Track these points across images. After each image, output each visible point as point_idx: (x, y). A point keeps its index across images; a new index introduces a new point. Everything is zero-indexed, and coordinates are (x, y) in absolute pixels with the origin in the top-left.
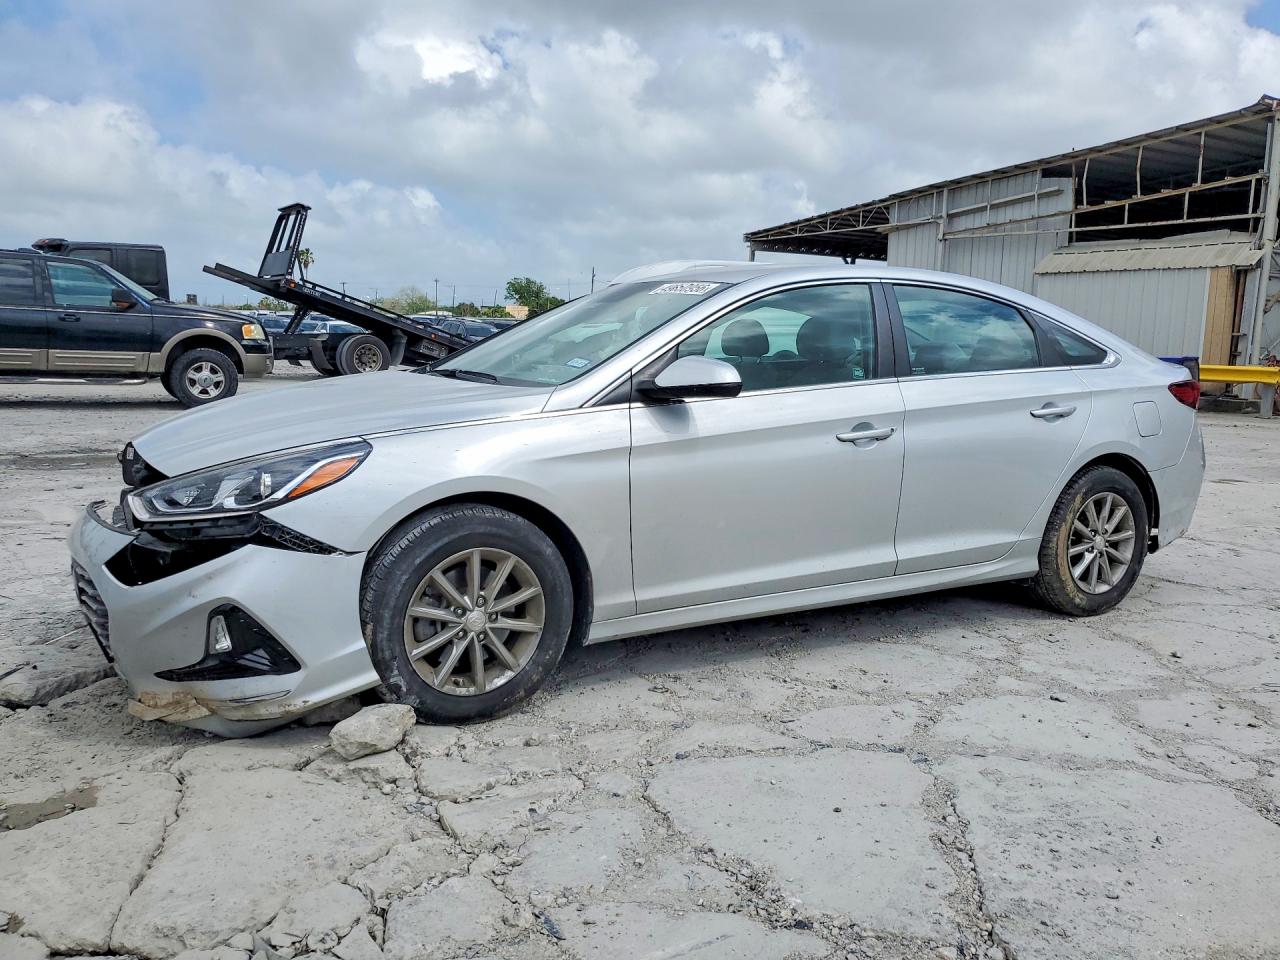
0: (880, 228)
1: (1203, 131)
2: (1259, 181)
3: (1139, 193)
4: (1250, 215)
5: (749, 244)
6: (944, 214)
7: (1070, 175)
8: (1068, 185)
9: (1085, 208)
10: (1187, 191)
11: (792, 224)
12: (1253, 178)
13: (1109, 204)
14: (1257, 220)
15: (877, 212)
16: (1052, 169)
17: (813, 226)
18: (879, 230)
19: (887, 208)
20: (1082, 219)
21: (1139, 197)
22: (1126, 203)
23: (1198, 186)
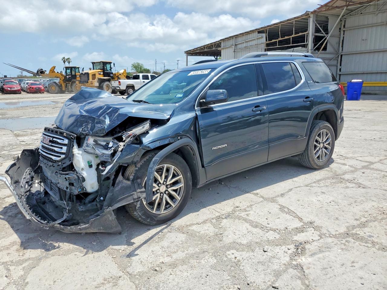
0: (219, 49)
1: (294, 20)
2: (307, 34)
3: (280, 37)
4: (305, 43)
5: (186, 54)
6: (234, 44)
7: (264, 33)
8: (264, 35)
9: (268, 42)
10: (291, 37)
11: (196, 48)
12: (306, 33)
13: (273, 41)
14: (307, 44)
15: (218, 44)
16: (260, 31)
17: (201, 49)
18: (218, 49)
19: (220, 43)
20: (268, 45)
21: (280, 39)
22: (277, 40)
23: (293, 36)
